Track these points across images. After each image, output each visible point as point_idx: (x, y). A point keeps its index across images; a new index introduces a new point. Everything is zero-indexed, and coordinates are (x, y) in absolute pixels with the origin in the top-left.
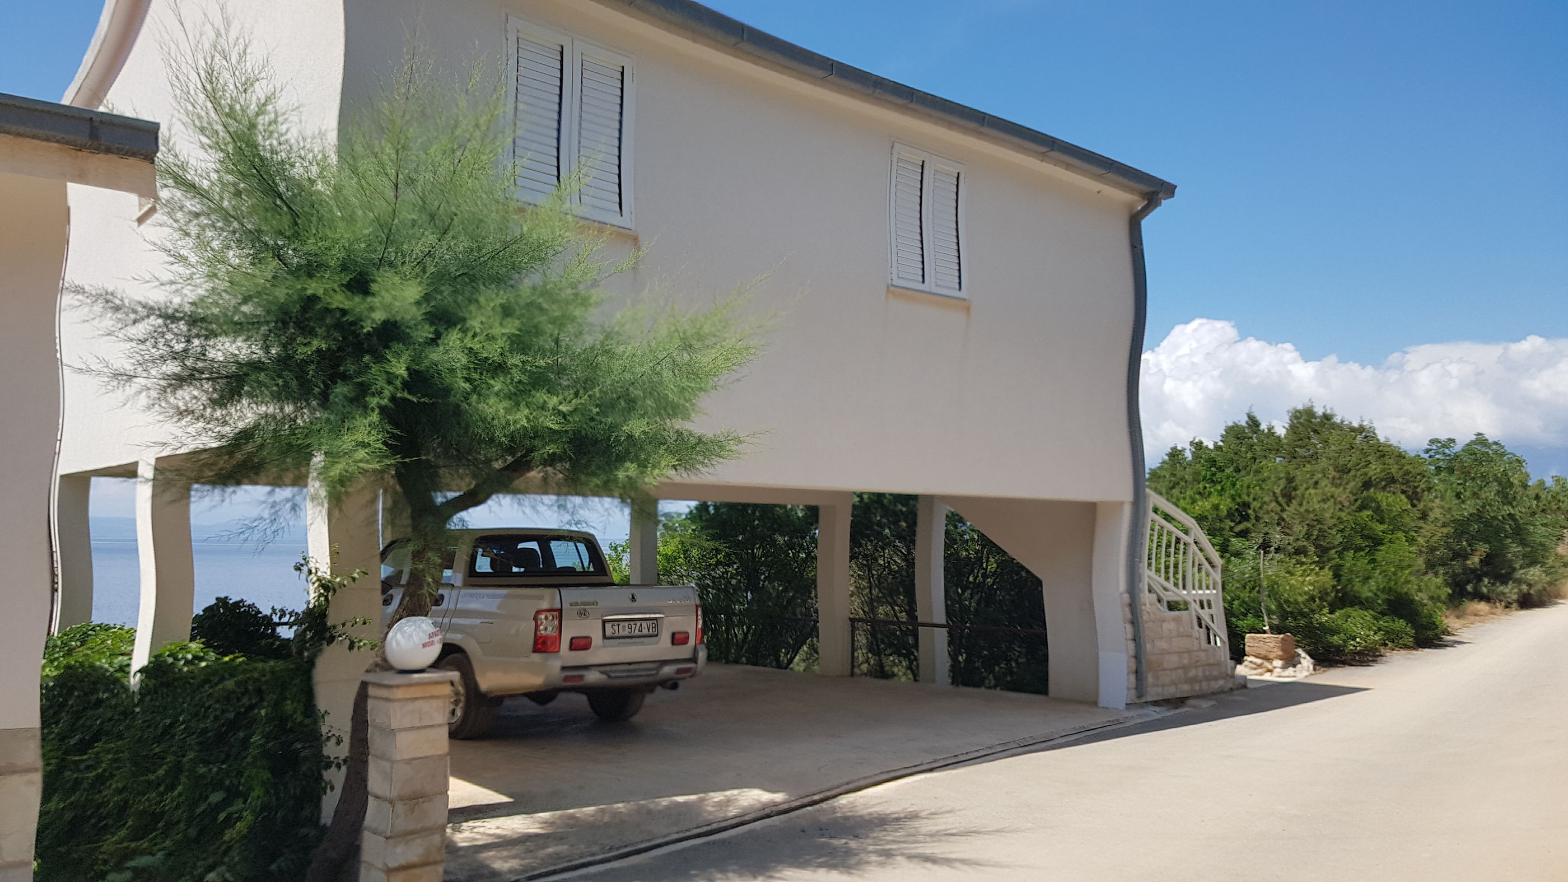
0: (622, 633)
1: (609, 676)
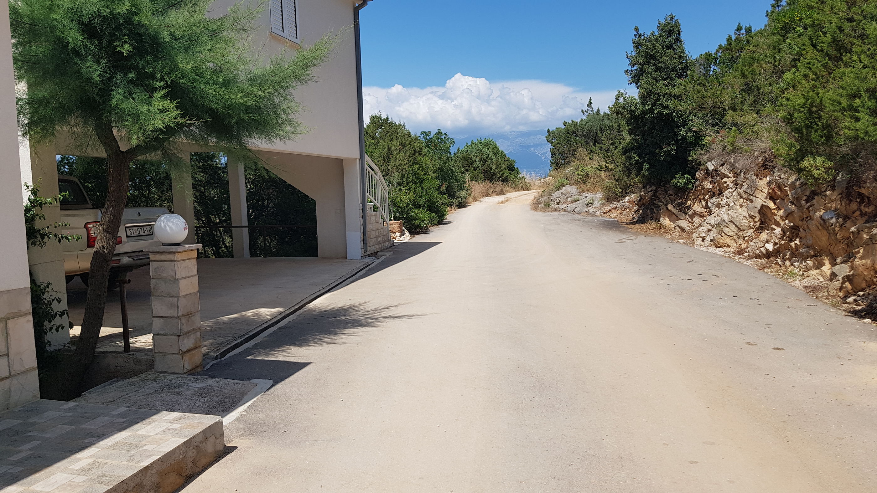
0: (135, 234)
1: (134, 259)
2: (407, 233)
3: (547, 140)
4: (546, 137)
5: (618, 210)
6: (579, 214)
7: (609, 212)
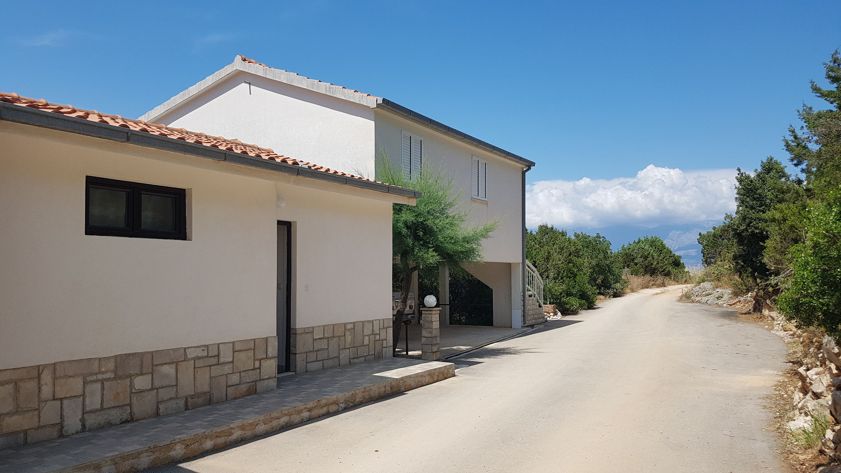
2: (559, 314)
3: (699, 242)
4: (698, 239)
5: (741, 303)
6: (710, 305)
7: (734, 304)
